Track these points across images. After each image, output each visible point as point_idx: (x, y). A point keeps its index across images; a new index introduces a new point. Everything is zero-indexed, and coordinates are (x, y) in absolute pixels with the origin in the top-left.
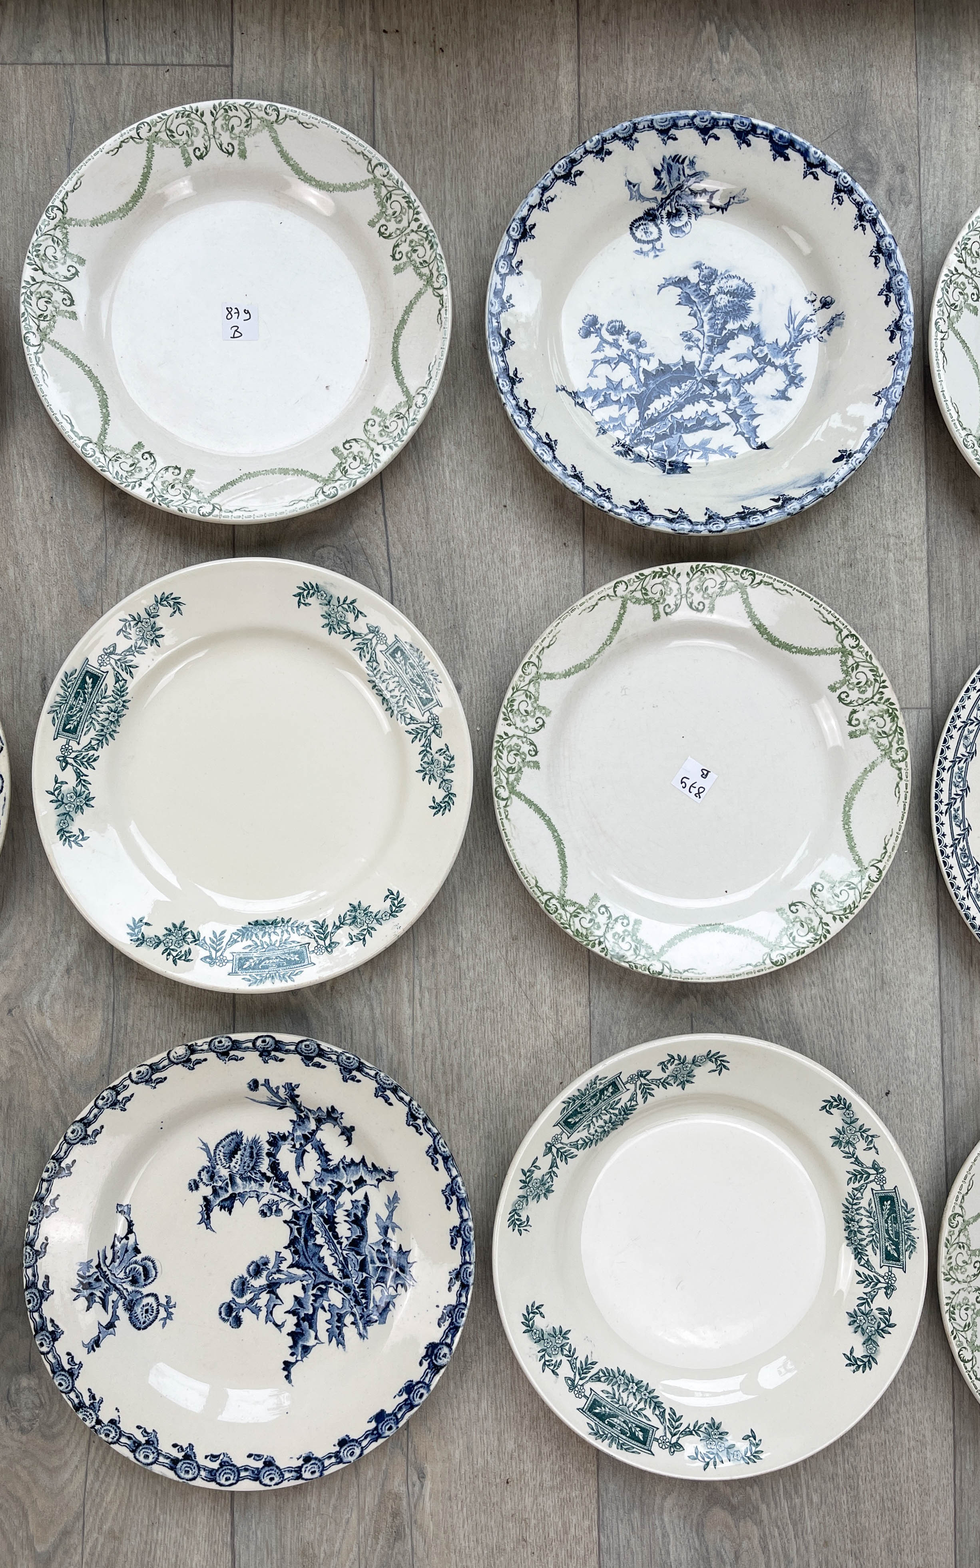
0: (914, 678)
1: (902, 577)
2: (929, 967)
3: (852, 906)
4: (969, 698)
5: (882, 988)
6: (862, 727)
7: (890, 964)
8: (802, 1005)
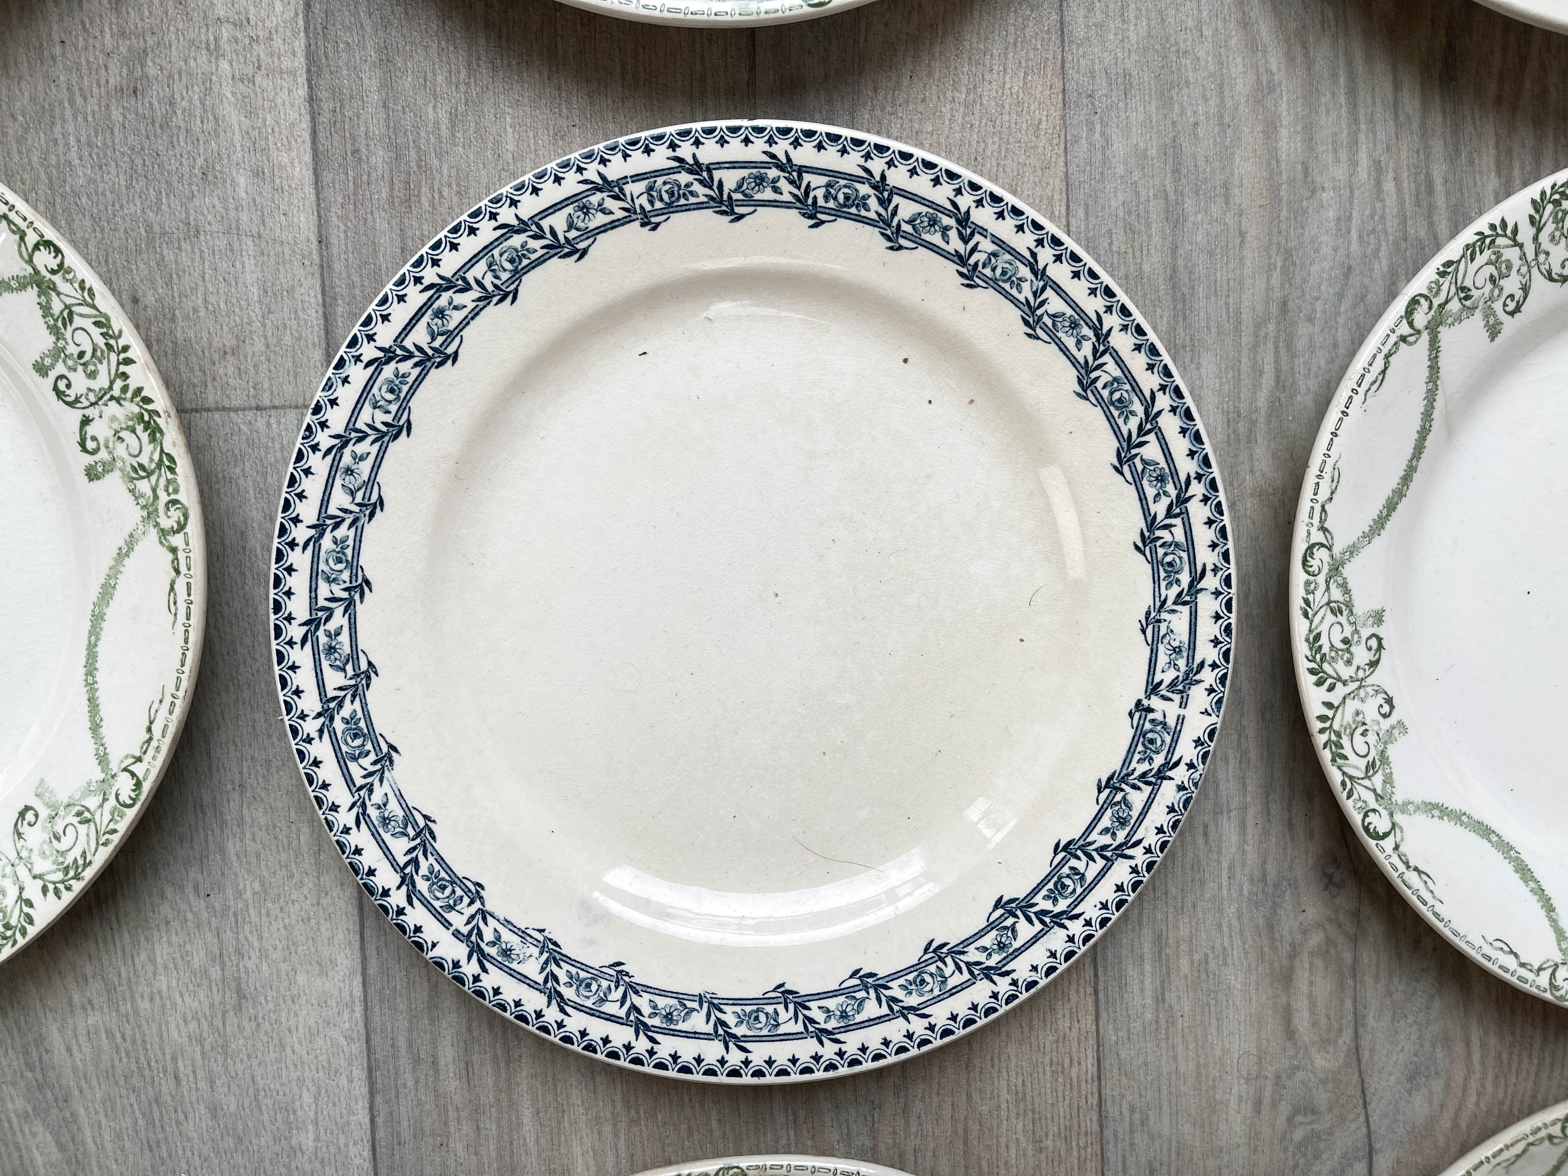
0: (287, 339)
1: (251, 114)
2: (340, 958)
3: (81, 862)
4: (345, 380)
5: (238, 1008)
6: (103, 455)
7: (255, 955)
8: (69, 1049)
